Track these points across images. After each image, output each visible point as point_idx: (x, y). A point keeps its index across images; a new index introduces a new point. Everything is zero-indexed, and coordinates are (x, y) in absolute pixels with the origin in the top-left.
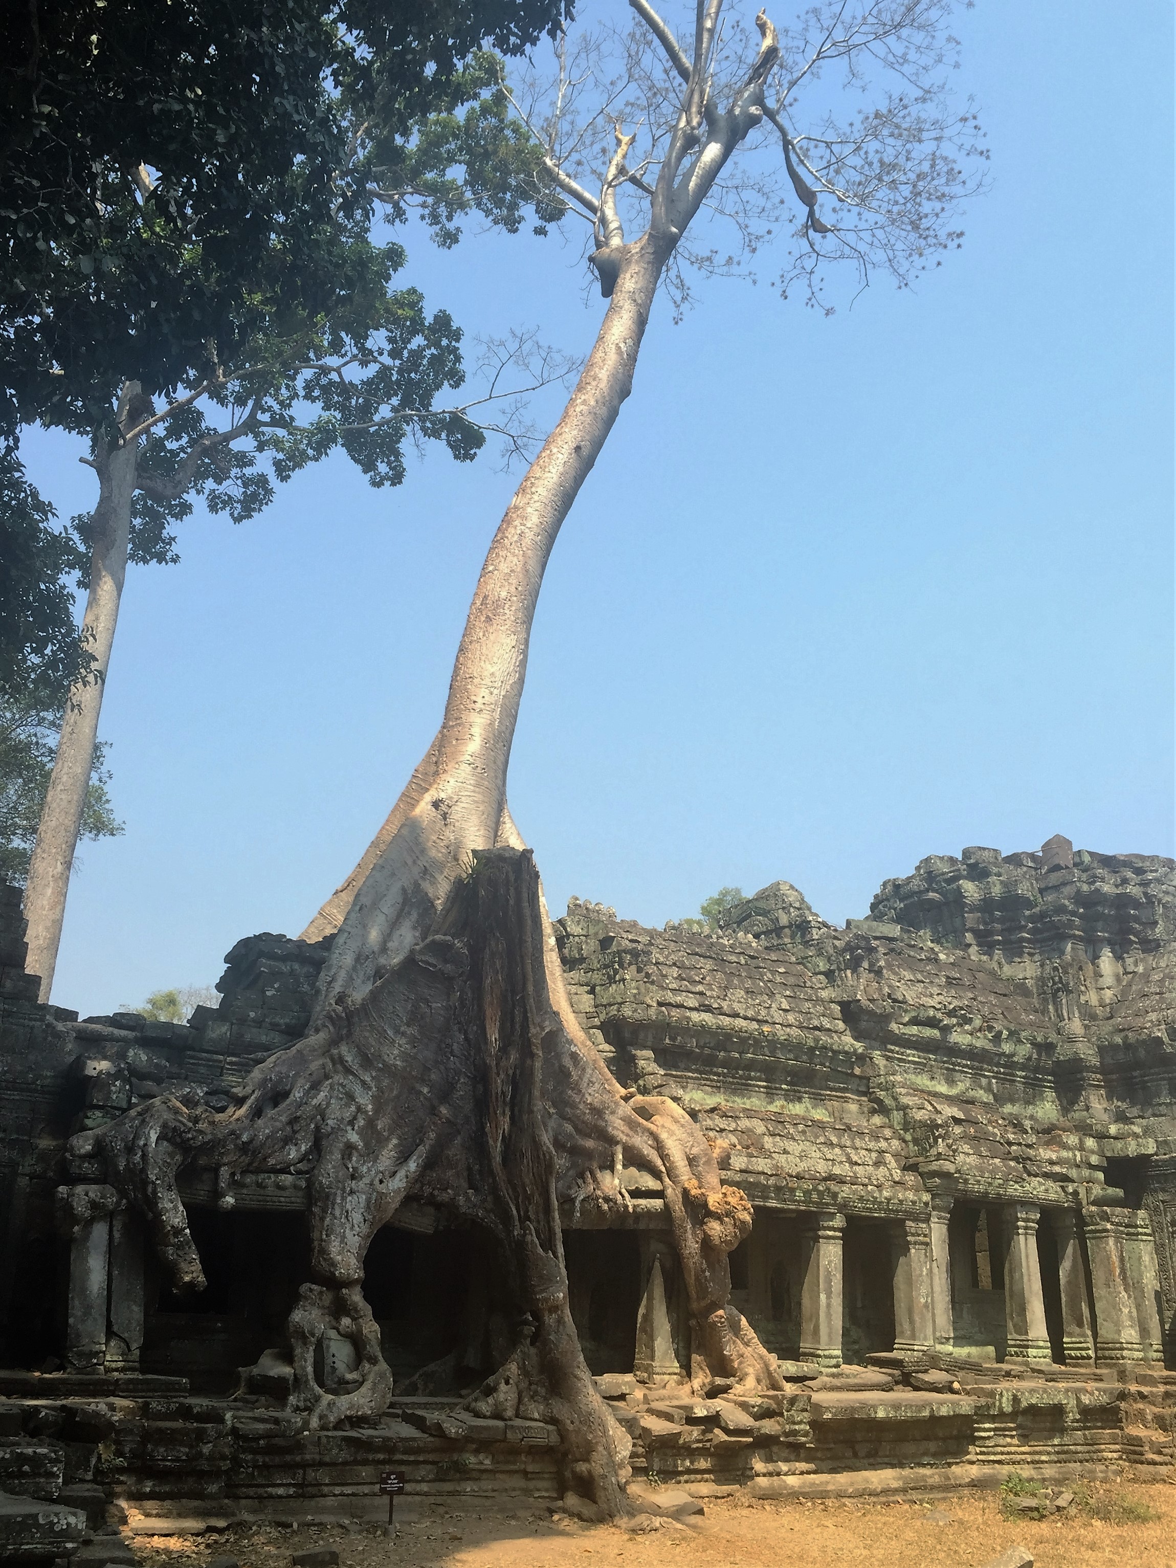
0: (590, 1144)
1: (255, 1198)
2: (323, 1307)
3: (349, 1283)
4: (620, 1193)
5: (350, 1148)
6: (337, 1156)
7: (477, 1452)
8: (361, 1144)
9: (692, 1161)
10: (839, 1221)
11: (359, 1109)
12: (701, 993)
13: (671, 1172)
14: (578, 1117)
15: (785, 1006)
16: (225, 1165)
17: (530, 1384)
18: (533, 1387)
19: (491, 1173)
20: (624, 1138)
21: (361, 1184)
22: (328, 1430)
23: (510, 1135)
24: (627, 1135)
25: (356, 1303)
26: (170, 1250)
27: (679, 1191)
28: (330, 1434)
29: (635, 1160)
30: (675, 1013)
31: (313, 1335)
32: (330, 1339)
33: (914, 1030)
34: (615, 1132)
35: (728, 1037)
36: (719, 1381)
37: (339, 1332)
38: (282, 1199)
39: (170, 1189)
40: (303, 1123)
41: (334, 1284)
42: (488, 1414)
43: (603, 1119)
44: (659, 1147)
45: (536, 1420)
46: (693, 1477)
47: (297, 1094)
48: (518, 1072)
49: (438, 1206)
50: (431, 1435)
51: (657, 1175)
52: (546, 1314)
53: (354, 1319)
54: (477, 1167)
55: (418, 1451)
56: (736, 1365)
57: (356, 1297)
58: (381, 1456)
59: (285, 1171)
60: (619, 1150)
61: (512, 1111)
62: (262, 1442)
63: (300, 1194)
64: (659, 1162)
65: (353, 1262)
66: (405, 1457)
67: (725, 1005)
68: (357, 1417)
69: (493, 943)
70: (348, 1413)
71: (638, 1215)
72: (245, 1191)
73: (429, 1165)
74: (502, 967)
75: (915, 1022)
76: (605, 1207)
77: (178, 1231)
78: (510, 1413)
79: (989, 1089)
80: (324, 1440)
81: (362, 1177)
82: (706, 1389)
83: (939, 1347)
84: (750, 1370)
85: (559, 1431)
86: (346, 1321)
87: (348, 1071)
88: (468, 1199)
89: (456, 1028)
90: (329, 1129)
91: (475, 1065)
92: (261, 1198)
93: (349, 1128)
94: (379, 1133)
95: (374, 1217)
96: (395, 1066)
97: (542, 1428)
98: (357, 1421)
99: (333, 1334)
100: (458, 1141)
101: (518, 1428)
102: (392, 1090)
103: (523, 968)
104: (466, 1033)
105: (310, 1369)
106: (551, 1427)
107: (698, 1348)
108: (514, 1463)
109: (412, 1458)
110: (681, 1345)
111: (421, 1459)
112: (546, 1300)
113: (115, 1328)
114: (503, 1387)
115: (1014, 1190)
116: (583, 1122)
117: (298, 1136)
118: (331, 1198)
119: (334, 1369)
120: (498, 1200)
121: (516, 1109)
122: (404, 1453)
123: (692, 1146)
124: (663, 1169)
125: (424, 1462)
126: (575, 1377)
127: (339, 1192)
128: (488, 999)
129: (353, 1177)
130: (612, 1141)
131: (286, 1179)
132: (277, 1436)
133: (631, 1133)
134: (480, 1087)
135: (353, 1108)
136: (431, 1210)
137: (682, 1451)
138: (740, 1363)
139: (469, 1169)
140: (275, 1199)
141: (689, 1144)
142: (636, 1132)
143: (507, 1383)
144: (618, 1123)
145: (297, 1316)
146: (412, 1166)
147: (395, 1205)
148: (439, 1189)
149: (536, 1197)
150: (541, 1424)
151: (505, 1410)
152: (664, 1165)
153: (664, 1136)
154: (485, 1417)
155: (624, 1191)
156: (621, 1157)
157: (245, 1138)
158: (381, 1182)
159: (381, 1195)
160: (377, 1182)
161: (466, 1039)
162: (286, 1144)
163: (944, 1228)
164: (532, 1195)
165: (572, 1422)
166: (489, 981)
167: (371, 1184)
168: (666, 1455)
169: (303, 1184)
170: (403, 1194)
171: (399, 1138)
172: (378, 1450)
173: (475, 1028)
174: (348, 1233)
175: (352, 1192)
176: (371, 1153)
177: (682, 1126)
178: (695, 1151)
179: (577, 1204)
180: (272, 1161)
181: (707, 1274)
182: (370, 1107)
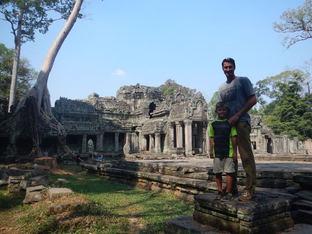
0: (47, 129)
2: (10, 147)
3: (13, 144)
4: (51, 134)
5: (13, 130)
8: (15, 130)
9: (61, 130)
10: (86, 136)
19: (31, 132)
20: (52, 128)
21: (15, 134)
22: (8, 158)
27: (59, 133)
30: (67, 112)
31: (9, 149)
32: (11, 150)
33: (106, 112)
35: (75, 114)
40: (8, 128)
41: (11, 144)
43: (49, 126)
44: (57, 128)
47: (7, 125)
53: (14, 148)
57: (14, 146)
63: (8, 135)
65: (13, 142)
67: (76, 110)
68: (11, 157)
69: (30, 107)
71: (54, 136)
73: (23, 132)
74: (31, 109)
75: (106, 111)
76: (49, 136)
79: (119, 118)
83: (101, 150)
87: (14, 122)
90: (11, 128)
92: (3, 136)
93: (13, 128)
94: (17, 129)
95: (16, 137)
96: (19, 121)
102: (18, 124)
103: (34, 109)
104: (27, 117)
105: (8, 153)
115: (114, 131)
116: (46, 126)
119: (11, 153)
120: (32, 135)
123: (61, 128)
127: (12, 135)
128: (29, 113)
130: (50, 128)
131: (6, 134)
135: (14, 126)
136: (25, 136)
140: (5, 136)
142: (54, 127)
144: (51, 126)
145: (7, 148)
146: (20, 132)
147: (19, 136)
148: (25, 134)
152: (58, 130)
156: (52, 130)
158: (17, 134)
162: (6, 130)
163: (103, 136)
166: (29, 111)
171: (19, 129)
174: (13, 139)
179: (45, 135)
180: (4, 132)
182: (16, 126)
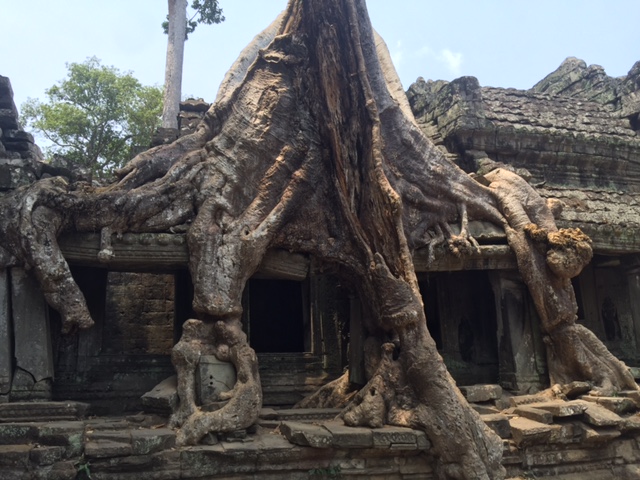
0: (436, 203)
1: (139, 253)
2: (202, 338)
3: (223, 316)
4: (469, 240)
6: (208, 215)
7: (348, 458)
8: (229, 206)
9: (530, 211)
11: (226, 179)
12: (520, 114)
13: (512, 222)
14: (423, 181)
15: (586, 120)
16: (105, 226)
17: (397, 393)
18: (399, 397)
19: (346, 222)
20: (467, 198)
21: (230, 237)
22: (193, 445)
23: (361, 192)
24: (469, 196)
25: (231, 333)
26: (55, 296)
27: (521, 234)
28: (194, 449)
29: (479, 216)
30: (501, 125)
31: (191, 361)
32: (208, 364)
34: (458, 193)
35: (545, 140)
36: (578, 384)
37: (217, 358)
38: (165, 253)
39: (46, 243)
40: (178, 192)
41: (210, 317)
42: (356, 422)
43: (446, 183)
44: (498, 203)
45: (404, 426)
46: (566, 468)
48: (361, 139)
49: (306, 254)
50: (297, 445)
51: (500, 226)
52: (404, 331)
53: (230, 346)
54: (333, 218)
55: (285, 461)
56: (591, 370)
57: (234, 328)
58: (247, 468)
59: (166, 230)
60: (464, 207)
61: (360, 172)
62: (113, 461)
63: (180, 248)
64: (500, 216)
65: (225, 299)
66: (272, 467)
67: (540, 121)
68: (221, 431)
69: (324, 31)
70: (212, 428)
71: (486, 257)
72: (130, 248)
73: (288, 217)
74: (335, 51)
76: (456, 250)
77: (60, 279)
78: (376, 421)
80: (186, 456)
81: (230, 231)
82: (566, 392)
84: (605, 374)
85: (427, 436)
86: (223, 348)
87: (218, 153)
88: (329, 245)
89: (301, 107)
90: (202, 197)
91: (320, 134)
92: (145, 253)
93: (217, 195)
94: (245, 197)
95: (242, 261)
96: (253, 142)
97: (409, 434)
98: (222, 436)
99: (210, 359)
100: (314, 198)
101: (385, 435)
102: (252, 162)
103: (354, 51)
104: (311, 111)
105: (189, 390)
106: (418, 433)
107: (554, 358)
108: (387, 466)
109: (280, 467)
110: (538, 358)
111: (289, 467)
112: (401, 318)
113: (20, 364)
114: (369, 398)
116: (429, 185)
117: (176, 203)
118: (203, 248)
119: (212, 389)
120: (355, 243)
121: (363, 170)
122: (272, 463)
123: (528, 200)
124: (504, 220)
125: (294, 470)
126: (438, 385)
127: (209, 243)
128: (325, 80)
129: (224, 232)
130: (457, 200)
131: (166, 237)
132: (129, 455)
133: (472, 195)
134: (327, 151)
135: (221, 179)
136: (300, 257)
137: (554, 446)
138: (594, 369)
139: (327, 221)
140: (157, 253)
141: (525, 199)
142: (477, 194)
143: (373, 393)
144: (460, 187)
145: (180, 346)
146: (272, 217)
147: (260, 251)
148: (303, 239)
149: (388, 237)
150: (409, 430)
151: (372, 418)
152: (504, 216)
153: (501, 195)
154: (353, 426)
155: (471, 238)
156: (465, 212)
157: (118, 202)
158: (247, 233)
159: (246, 243)
160: (243, 233)
161: (312, 114)
162: (164, 209)
164: (384, 236)
165: (439, 428)
166: (325, 64)
167: (239, 236)
168: (538, 451)
169: (181, 240)
170: (267, 241)
171: (262, 199)
172: (243, 462)
173: (318, 105)
174: (220, 276)
175: (223, 243)
176: (238, 213)
177: (517, 185)
178: (530, 203)
179: (431, 248)
180: (151, 223)
181: (555, 297)
182: (234, 177)
